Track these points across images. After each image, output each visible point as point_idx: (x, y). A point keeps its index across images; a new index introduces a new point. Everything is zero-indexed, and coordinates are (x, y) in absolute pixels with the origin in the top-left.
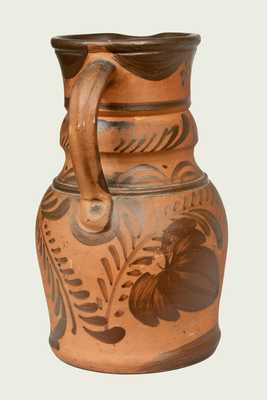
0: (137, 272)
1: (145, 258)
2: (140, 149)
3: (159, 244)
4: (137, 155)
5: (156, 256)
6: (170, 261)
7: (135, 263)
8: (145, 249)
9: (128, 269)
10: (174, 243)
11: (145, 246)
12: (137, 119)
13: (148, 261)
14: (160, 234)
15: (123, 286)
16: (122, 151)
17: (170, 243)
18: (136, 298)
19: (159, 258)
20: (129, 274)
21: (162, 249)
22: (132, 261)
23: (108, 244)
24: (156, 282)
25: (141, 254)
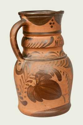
0: (28, 85)
1: (30, 81)
2: (34, 47)
3: (34, 77)
4: (33, 48)
5: (33, 81)
6: (38, 83)
7: (28, 82)
8: (30, 78)
9: (26, 83)
10: (39, 77)
11: (30, 77)
12: (34, 37)
13: (31, 82)
14: (35, 74)
15: (25, 88)
16: (29, 47)
17: (38, 77)
18: (29, 93)
19: (34, 81)
20: (26, 85)
21: (35, 79)
22: (27, 81)
23: (21, 75)
24: (34, 88)
25: (29, 79)
